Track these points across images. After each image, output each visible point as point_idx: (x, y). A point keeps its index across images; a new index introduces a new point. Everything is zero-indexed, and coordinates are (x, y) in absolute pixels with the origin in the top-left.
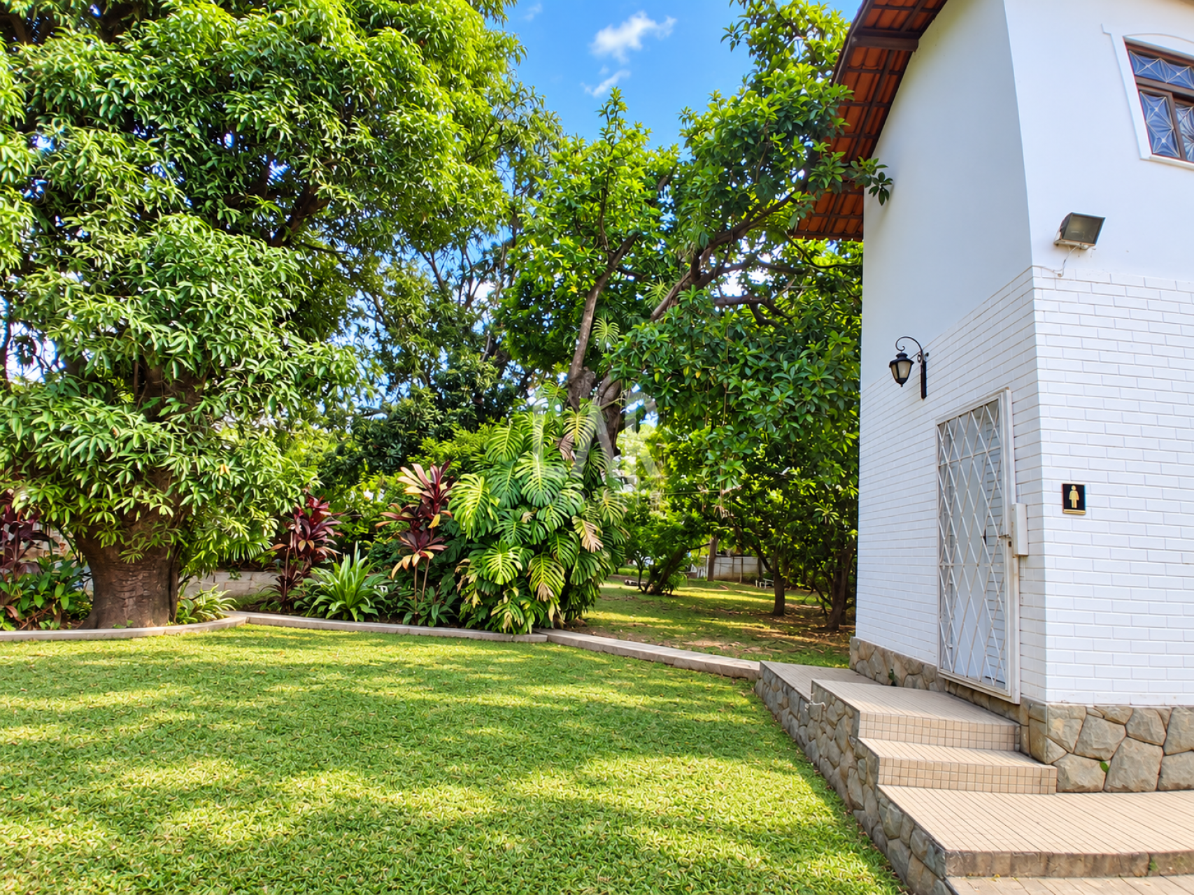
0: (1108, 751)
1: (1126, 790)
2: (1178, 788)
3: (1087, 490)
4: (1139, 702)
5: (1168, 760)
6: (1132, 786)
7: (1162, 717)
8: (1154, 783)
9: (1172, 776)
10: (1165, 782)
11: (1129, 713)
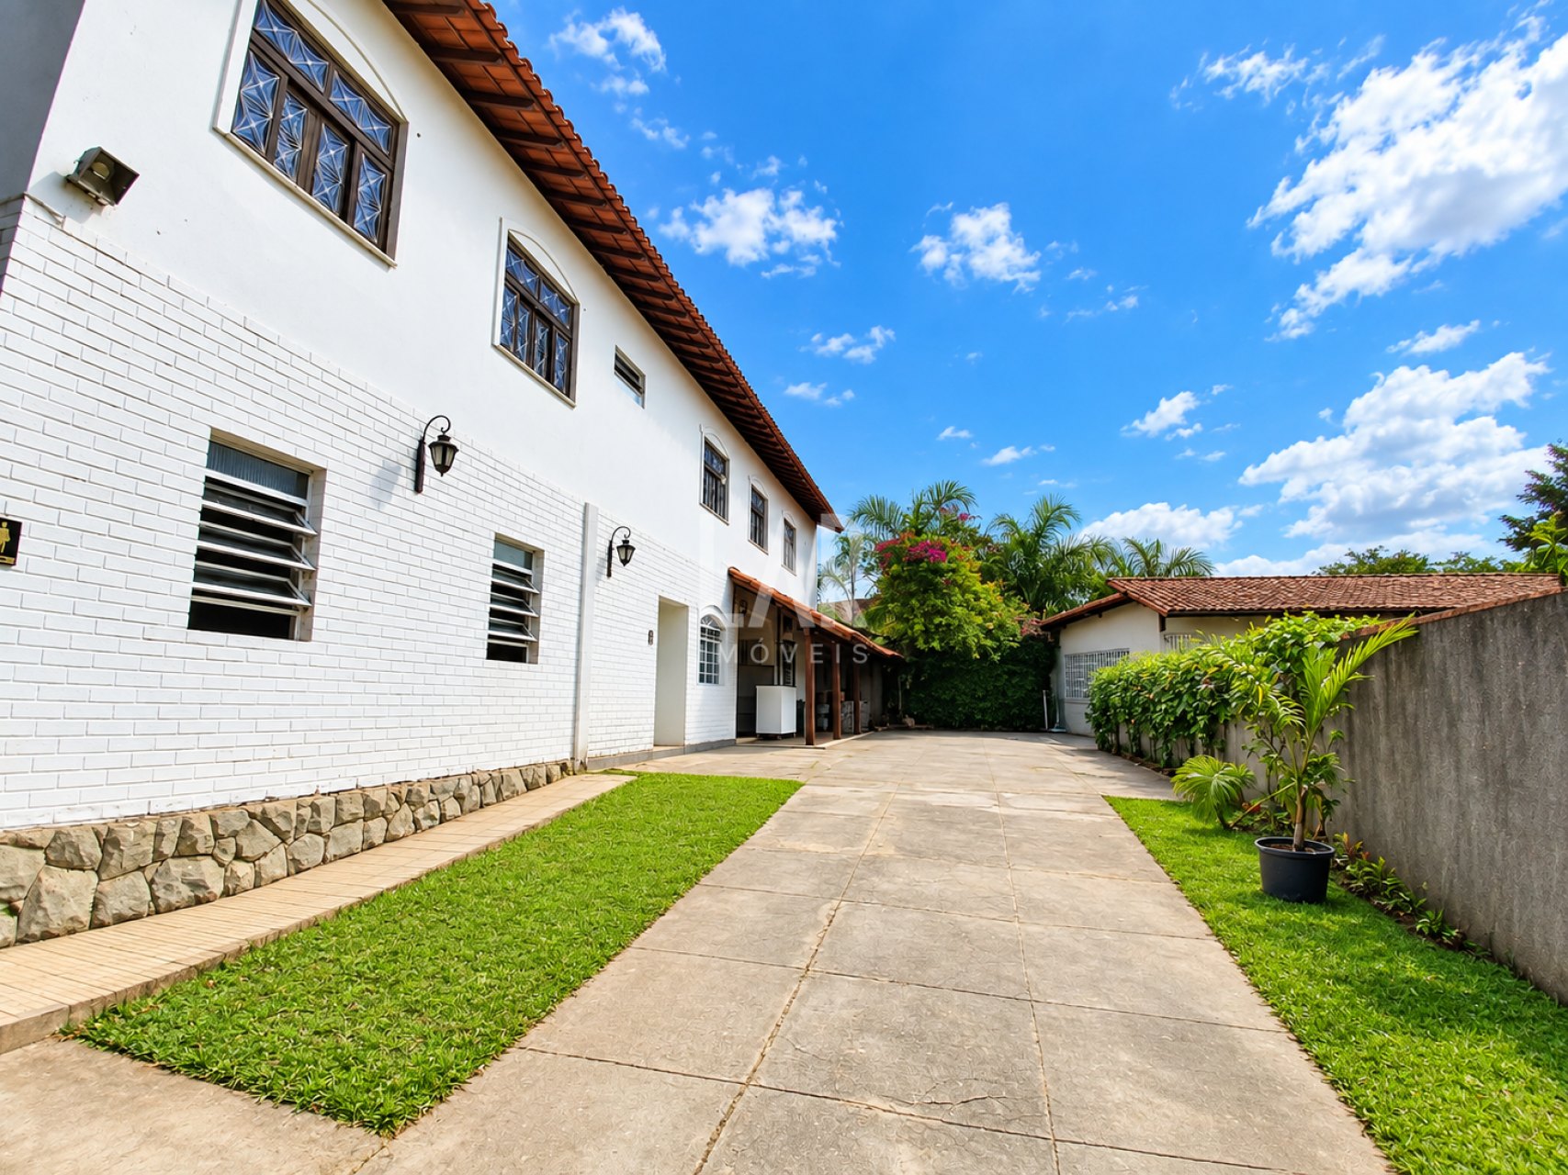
0: (22, 887)
1: (47, 936)
2: (120, 919)
3: (24, 531)
4: (65, 819)
5: (106, 886)
6: (54, 928)
7: (97, 834)
8: (86, 919)
9: (114, 905)
10: (102, 916)
11: (51, 835)
